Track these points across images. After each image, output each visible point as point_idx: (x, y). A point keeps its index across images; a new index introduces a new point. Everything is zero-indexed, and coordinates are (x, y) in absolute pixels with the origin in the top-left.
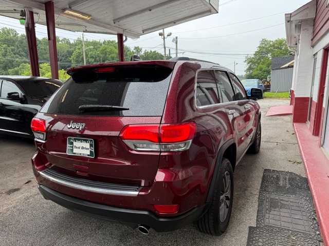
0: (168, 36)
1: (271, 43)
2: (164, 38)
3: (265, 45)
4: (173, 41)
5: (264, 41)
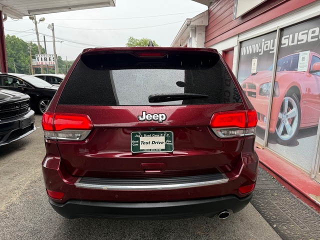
0: (40, 21)
1: (138, 42)
2: (36, 23)
3: (133, 43)
4: (48, 28)
5: (131, 39)
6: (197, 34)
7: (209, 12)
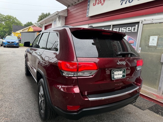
6: (61, 20)
7: (68, 10)
